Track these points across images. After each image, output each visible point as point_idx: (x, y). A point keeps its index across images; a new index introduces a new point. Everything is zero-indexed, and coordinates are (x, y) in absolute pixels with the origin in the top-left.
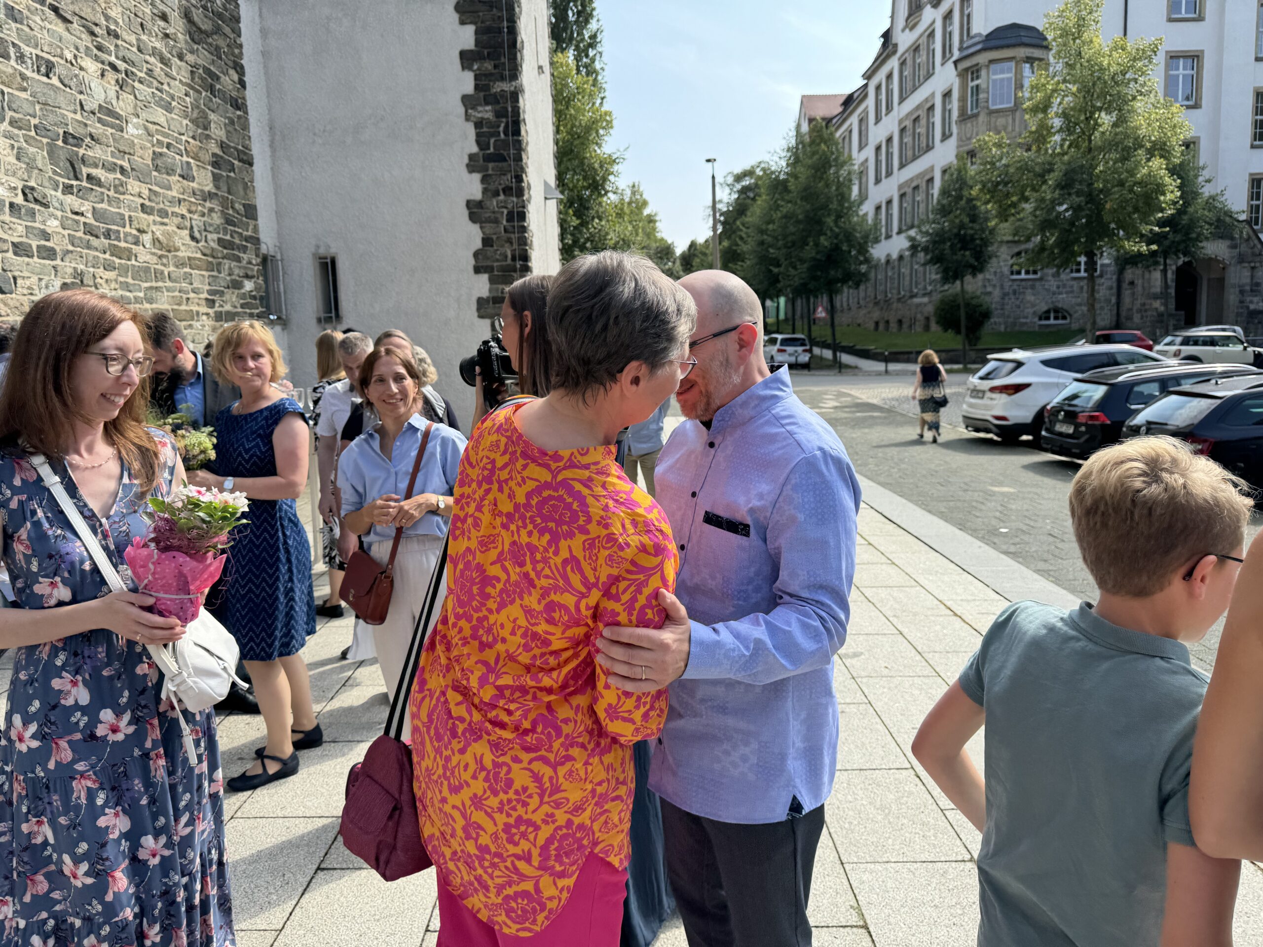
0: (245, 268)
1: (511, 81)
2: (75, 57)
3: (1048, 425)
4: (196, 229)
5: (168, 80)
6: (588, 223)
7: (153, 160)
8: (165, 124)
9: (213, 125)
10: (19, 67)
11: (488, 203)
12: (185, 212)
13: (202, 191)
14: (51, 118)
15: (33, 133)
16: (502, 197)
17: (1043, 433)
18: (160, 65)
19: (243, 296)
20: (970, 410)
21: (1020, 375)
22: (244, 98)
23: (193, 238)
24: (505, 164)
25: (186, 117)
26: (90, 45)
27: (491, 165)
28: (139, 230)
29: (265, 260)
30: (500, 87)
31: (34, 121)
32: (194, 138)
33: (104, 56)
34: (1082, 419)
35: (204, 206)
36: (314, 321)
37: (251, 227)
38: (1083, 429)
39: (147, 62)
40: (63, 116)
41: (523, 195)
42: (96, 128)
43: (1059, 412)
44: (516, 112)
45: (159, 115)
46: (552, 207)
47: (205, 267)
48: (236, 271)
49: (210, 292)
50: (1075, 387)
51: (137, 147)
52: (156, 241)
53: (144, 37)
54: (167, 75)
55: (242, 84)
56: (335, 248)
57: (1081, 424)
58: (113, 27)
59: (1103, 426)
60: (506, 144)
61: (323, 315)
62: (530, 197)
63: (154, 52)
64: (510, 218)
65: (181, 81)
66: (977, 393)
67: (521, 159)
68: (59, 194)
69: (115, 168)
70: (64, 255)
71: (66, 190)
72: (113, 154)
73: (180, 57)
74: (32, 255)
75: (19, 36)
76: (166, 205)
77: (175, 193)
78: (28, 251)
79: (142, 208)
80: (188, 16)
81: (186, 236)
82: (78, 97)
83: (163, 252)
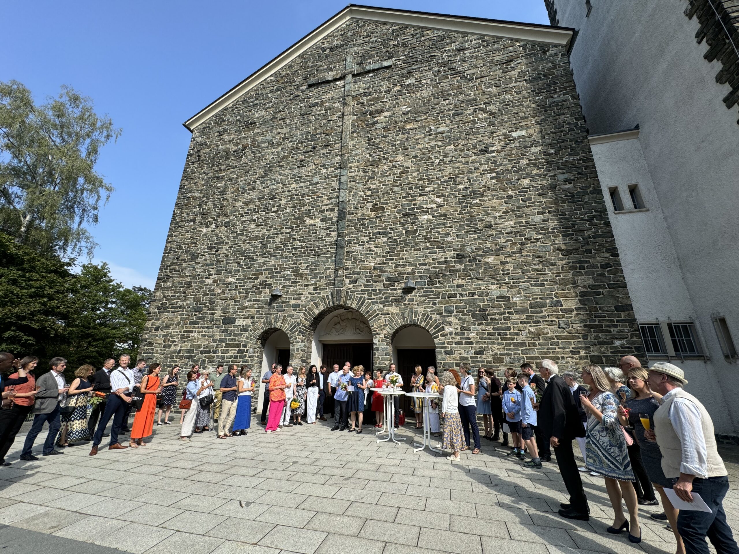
0: (616, 335)
4: (563, 324)
5: (542, 276)
7: (530, 305)
8: (539, 291)
9: (580, 281)
12: (554, 319)
13: (570, 308)
14: (474, 307)
18: (537, 273)
19: (613, 348)
22: (617, 261)
23: (560, 328)
25: (556, 284)
26: (494, 281)
28: (519, 330)
31: (466, 309)
32: (563, 290)
33: (501, 282)
35: (571, 314)
37: (623, 315)
39: (528, 275)
40: (479, 305)
42: (495, 304)
45: (536, 289)
48: (604, 337)
52: (530, 332)
55: (615, 255)
56: (726, 313)
68: (476, 326)
69: (504, 313)
70: (477, 343)
71: (479, 324)
72: (504, 309)
73: (552, 265)
74: (462, 344)
75: (462, 290)
76: (539, 319)
77: (545, 313)
78: (461, 343)
79: (521, 323)
80: (559, 249)
81: (555, 328)
82: (485, 298)
83: (537, 335)
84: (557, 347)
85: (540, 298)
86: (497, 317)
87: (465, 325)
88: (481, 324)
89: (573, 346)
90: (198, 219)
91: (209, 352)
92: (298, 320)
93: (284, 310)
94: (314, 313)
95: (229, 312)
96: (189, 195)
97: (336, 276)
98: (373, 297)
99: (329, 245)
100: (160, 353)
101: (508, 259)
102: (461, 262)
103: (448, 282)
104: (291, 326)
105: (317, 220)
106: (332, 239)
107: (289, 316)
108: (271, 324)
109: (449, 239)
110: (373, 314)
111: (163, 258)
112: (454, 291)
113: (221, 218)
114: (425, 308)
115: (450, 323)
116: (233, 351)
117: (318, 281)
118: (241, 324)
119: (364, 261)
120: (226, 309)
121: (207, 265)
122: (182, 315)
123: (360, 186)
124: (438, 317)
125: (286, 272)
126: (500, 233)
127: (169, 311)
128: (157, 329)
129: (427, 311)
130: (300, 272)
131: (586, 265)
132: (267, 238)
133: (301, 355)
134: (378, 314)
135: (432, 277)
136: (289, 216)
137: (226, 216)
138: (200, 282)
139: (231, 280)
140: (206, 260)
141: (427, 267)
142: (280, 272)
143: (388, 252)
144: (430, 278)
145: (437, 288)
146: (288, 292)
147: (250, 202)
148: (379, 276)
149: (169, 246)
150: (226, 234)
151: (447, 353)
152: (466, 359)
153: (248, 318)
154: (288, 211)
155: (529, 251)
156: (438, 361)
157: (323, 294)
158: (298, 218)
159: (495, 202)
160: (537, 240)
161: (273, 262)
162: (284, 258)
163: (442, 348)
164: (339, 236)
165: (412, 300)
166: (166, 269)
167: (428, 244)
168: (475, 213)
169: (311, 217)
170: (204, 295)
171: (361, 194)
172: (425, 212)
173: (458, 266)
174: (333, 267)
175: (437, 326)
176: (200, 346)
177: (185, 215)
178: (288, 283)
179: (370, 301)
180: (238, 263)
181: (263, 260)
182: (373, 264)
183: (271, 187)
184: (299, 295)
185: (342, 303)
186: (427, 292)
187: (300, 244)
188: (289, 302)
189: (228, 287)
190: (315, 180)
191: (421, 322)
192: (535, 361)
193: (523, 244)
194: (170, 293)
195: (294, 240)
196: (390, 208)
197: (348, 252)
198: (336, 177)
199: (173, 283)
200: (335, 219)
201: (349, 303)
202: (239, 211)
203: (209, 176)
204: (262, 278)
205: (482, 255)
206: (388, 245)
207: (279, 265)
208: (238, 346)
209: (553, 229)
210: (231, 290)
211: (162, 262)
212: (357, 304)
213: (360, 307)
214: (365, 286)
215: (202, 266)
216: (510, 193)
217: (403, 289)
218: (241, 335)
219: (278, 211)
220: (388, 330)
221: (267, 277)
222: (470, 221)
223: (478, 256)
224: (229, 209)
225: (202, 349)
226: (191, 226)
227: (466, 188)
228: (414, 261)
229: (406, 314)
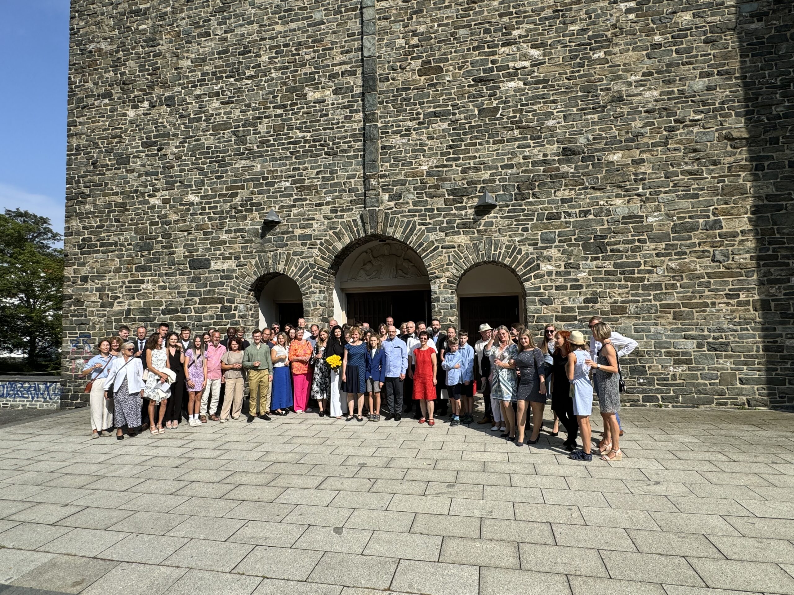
2: (607, 202)
4: (720, 256)
5: (696, 181)
7: (673, 228)
8: (689, 207)
10: (566, 220)
12: (707, 248)
13: (733, 232)
14: (586, 233)
15: (573, 242)
18: (688, 177)
23: (715, 261)
25: (717, 195)
26: (620, 192)
28: (652, 267)
31: (574, 237)
33: (631, 193)
35: (733, 240)
39: (674, 181)
40: (594, 229)
42: (619, 227)
45: (683, 203)
49: (733, 290)
51: (656, 226)
52: (669, 269)
53: (673, 169)
58: (641, 177)
63: (683, 173)
68: (588, 262)
69: (632, 241)
70: (588, 286)
71: (593, 259)
72: (632, 236)
73: (715, 163)
74: (566, 289)
75: (569, 207)
76: (684, 249)
77: (695, 240)
78: (564, 288)
79: (657, 255)
80: (729, 138)
81: (707, 261)
82: (605, 218)
83: (677, 274)
84: (706, 289)
85: (690, 217)
86: (621, 247)
87: (572, 261)
88: (597, 258)
89: (731, 287)
90: (116, 92)
91: (176, 311)
92: (311, 260)
93: (286, 245)
94: (334, 248)
95: (197, 250)
96: (91, 47)
97: (367, 188)
98: (428, 221)
99: (351, 136)
100: (98, 315)
101: (645, 156)
102: (569, 161)
103: (548, 194)
104: (300, 269)
105: (327, 93)
106: (355, 126)
107: (295, 254)
108: (268, 267)
109: (550, 123)
110: (428, 247)
111: (69, 163)
112: (557, 208)
113: (158, 91)
114: (510, 236)
115: (549, 259)
116: (213, 310)
117: (337, 197)
118: (220, 268)
119: (411, 163)
120: (193, 245)
121: (147, 174)
122: (121, 257)
123: (398, 27)
124: (531, 249)
125: (283, 184)
126: (635, 111)
127: (98, 252)
128: (85, 279)
129: (514, 241)
130: (307, 182)
131: (766, 164)
132: (244, 126)
133: (321, 312)
134: (437, 247)
135: (523, 188)
136: (276, 85)
137: (165, 86)
138: (140, 203)
139: (191, 198)
140: (143, 165)
141: (515, 170)
142: (272, 184)
143: (450, 147)
144: (518, 188)
145: (530, 204)
146: (289, 216)
147: (204, 60)
148: (437, 187)
149: (75, 142)
150: (171, 119)
151: (542, 302)
152: (571, 309)
153: (230, 258)
154: (273, 75)
155: (680, 142)
156: (529, 314)
157: (347, 217)
158: (293, 90)
159: (632, 56)
160: (695, 122)
161: (258, 168)
162: (276, 159)
163: (536, 295)
164: (366, 119)
165: (491, 224)
166: (78, 182)
167: (516, 132)
168: (597, 77)
169: (316, 87)
170: (151, 224)
171: (400, 42)
172: (512, 76)
173: (565, 168)
174: (360, 173)
175: (528, 264)
176: (160, 303)
177: (90, 85)
178: (288, 201)
179: (423, 228)
180: (201, 170)
181: (241, 164)
182: (426, 167)
183: (239, 31)
184: (308, 220)
185: (379, 231)
186: (514, 211)
187: (301, 135)
188: (293, 232)
189: (189, 210)
190: (318, 16)
191: (504, 257)
192: (672, 310)
193: (671, 129)
194: (95, 223)
195: (290, 128)
196: (451, 68)
197: (383, 148)
198: (354, 9)
199: (95, 206)
200: (359, 90)
201: (390, 231)
202: (187, 77)
203: (121, 9)
204: (243, 194)
205: (603, 150)
206: (450, 135)
207: (269, 172)
208: (221, 301)
209: (723, 103)
210: (196, 214)
211: (68, 169)
212: (403, 233)
213: (407, 238)
214: (415, 204)
215: (139, 176)
216: (658, 38)
217: (476, 207)
218: (223, 284)
219: (255, 76)
220: (453, 271)
221: (252, 193)
222: (587, 90)
223: (597, 150)
224: (169, 74)
225: (164, 307)
226: (105, 105)
227: (583, 31)
228: (493, 161)
229: (481, 246)
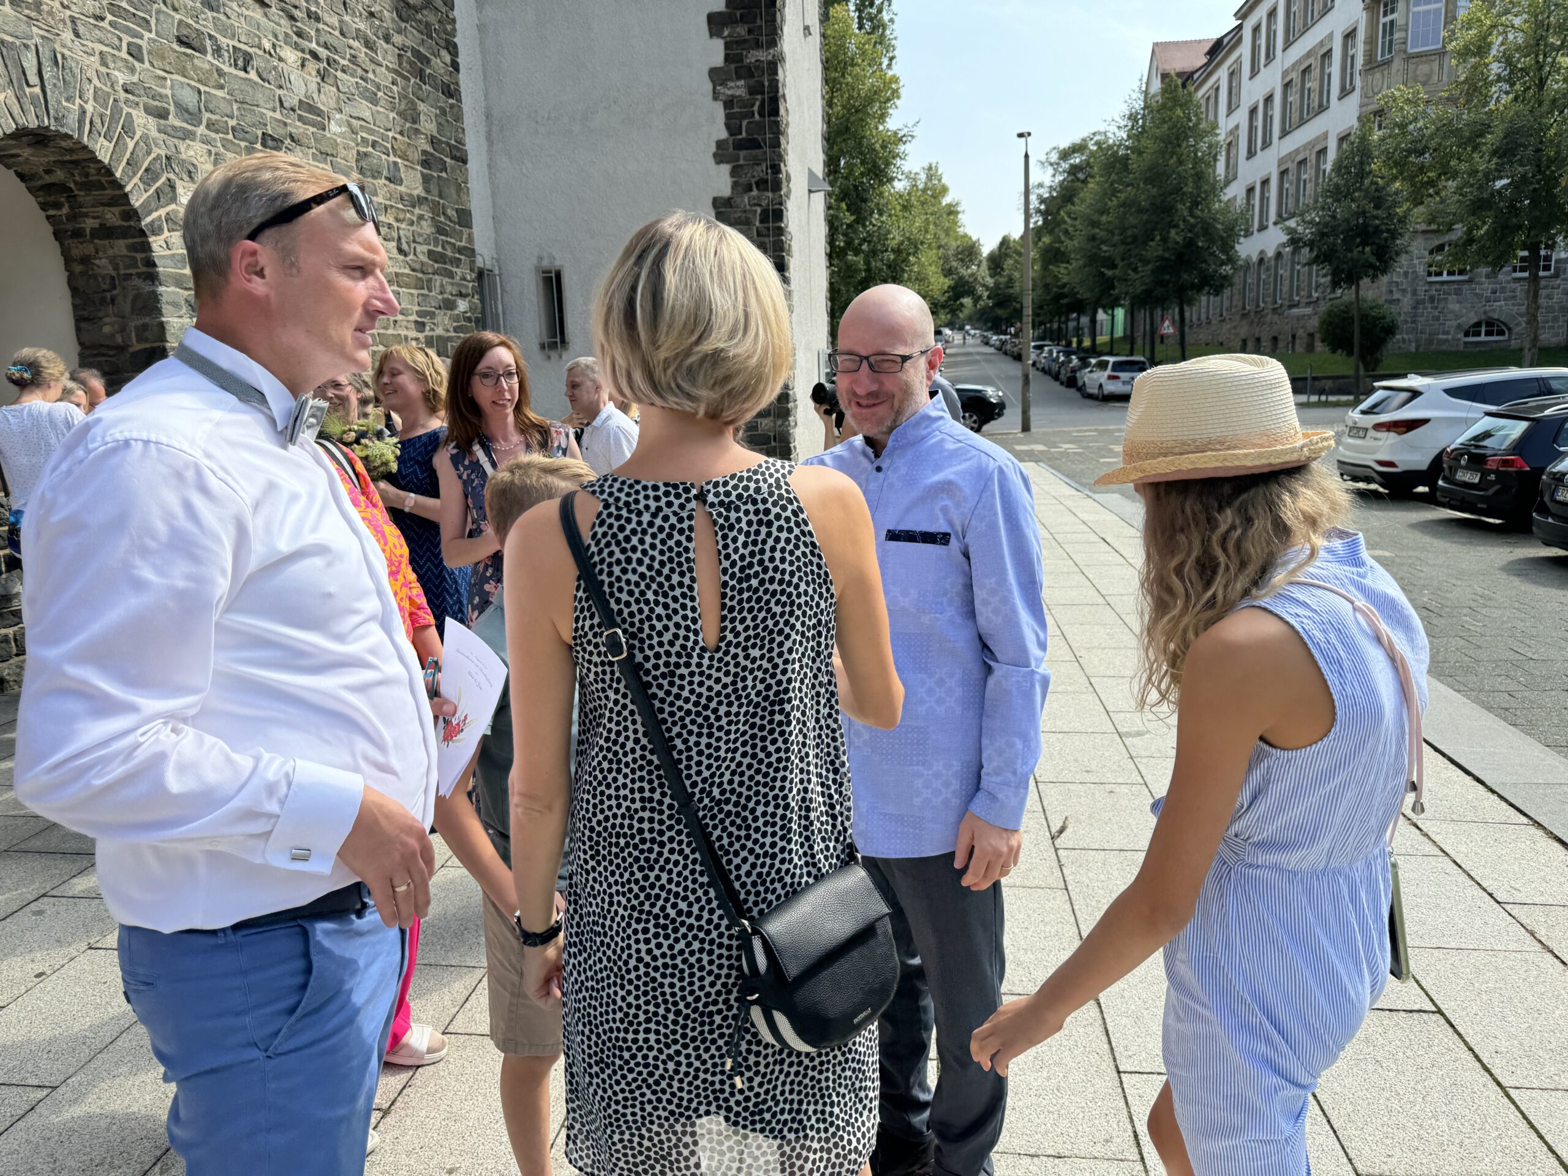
0: (459, 285)
1: (768, 48)
2: (274, 46)
3: (1447, 473)
4: (403, 241)
5: (373, 66)
6: (865, 219)
7: (357, 161)
8: (370, 119)
9: (422, 118)
10: (216, 62)
11: (738, 200)
12: (391, 221)
13: (410, 195)
14: (249, 119)
15: (230, 137)
16: (755, 192)
17: (1440, 482)
18: (364, 50)
19: (456, 318)
20: (1348, 453)
21: (1415, 408)
22: (457, 84)
23: (400, 251)
24: (758, 152)
25: (393, 109)
26: (289, 31)
27: (742, 153)
29: (481, 275)
30: (754, 56)
31: (232, 123)
32: (401, 133)
33: (305, 44)
34: (1491, 465)
35: (413, 213)
36: (536, 347)
37: (465, 237)
38: (1493, 477)
39: (350, 48)
40: (262, 115)
41: (780, 189)
42: (297, 127)
43: (1462, 455)
44: (774, 86)
45: (364, 109)
46: (819, 201)
47: (414, 282)
48: (449, 288)
49: (420, 314)
50: (1486, 423)
51: (340, 148)
53: (347, 18)
54: (372, 61)
55: (455, 66)
56: (561, 260)
57: (1491, 472)
58: (313, 9)
59: (1520, 473)
60: (760, 126)
61: (546, 340)
62: (789, 191)
63: (359, 35)
64: (764, 219)
65: (387, 67)
66: (1357, 431)
67: (779, 145)
75: (216, 26)
81: (394, 249)
85: (374, 144)
112: (194, 14)
114: (102, 59)
124: (153, 126)
129: (113, 83)
131: (427, 72)
175: (151, 175)
191: (95, 134)
229: (30, 63)
